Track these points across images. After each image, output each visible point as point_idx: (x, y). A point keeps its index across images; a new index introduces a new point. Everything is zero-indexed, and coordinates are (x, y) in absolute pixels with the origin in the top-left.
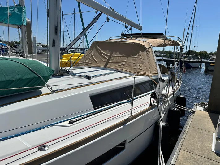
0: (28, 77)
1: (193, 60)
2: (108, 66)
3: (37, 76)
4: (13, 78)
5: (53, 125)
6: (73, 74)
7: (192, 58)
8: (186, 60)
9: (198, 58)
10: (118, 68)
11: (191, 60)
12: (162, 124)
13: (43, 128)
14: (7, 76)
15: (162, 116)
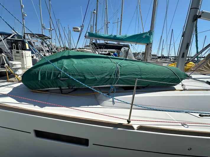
0: (173, 78)
3: (177, 78)
4: (165, 77)
5: (186, 112)
6: (192, 78)
13: (180, 112)
14: (163, 75)
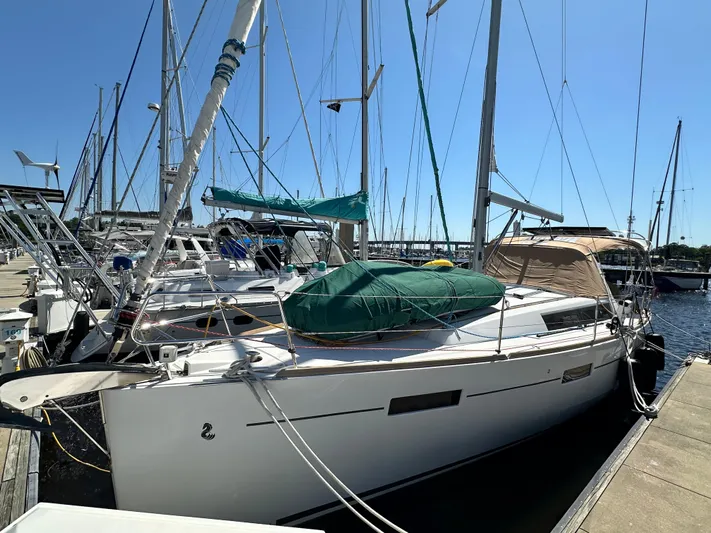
1: (680, 271)
2: (523, 283)
7: (677, 264)
8: (659, 270)
9: (695, 265)
10: (542, 286)
11: (676, 271)
12: (631, 361)
15: (630, 351)
